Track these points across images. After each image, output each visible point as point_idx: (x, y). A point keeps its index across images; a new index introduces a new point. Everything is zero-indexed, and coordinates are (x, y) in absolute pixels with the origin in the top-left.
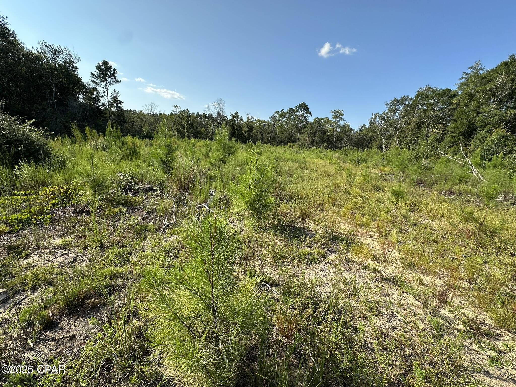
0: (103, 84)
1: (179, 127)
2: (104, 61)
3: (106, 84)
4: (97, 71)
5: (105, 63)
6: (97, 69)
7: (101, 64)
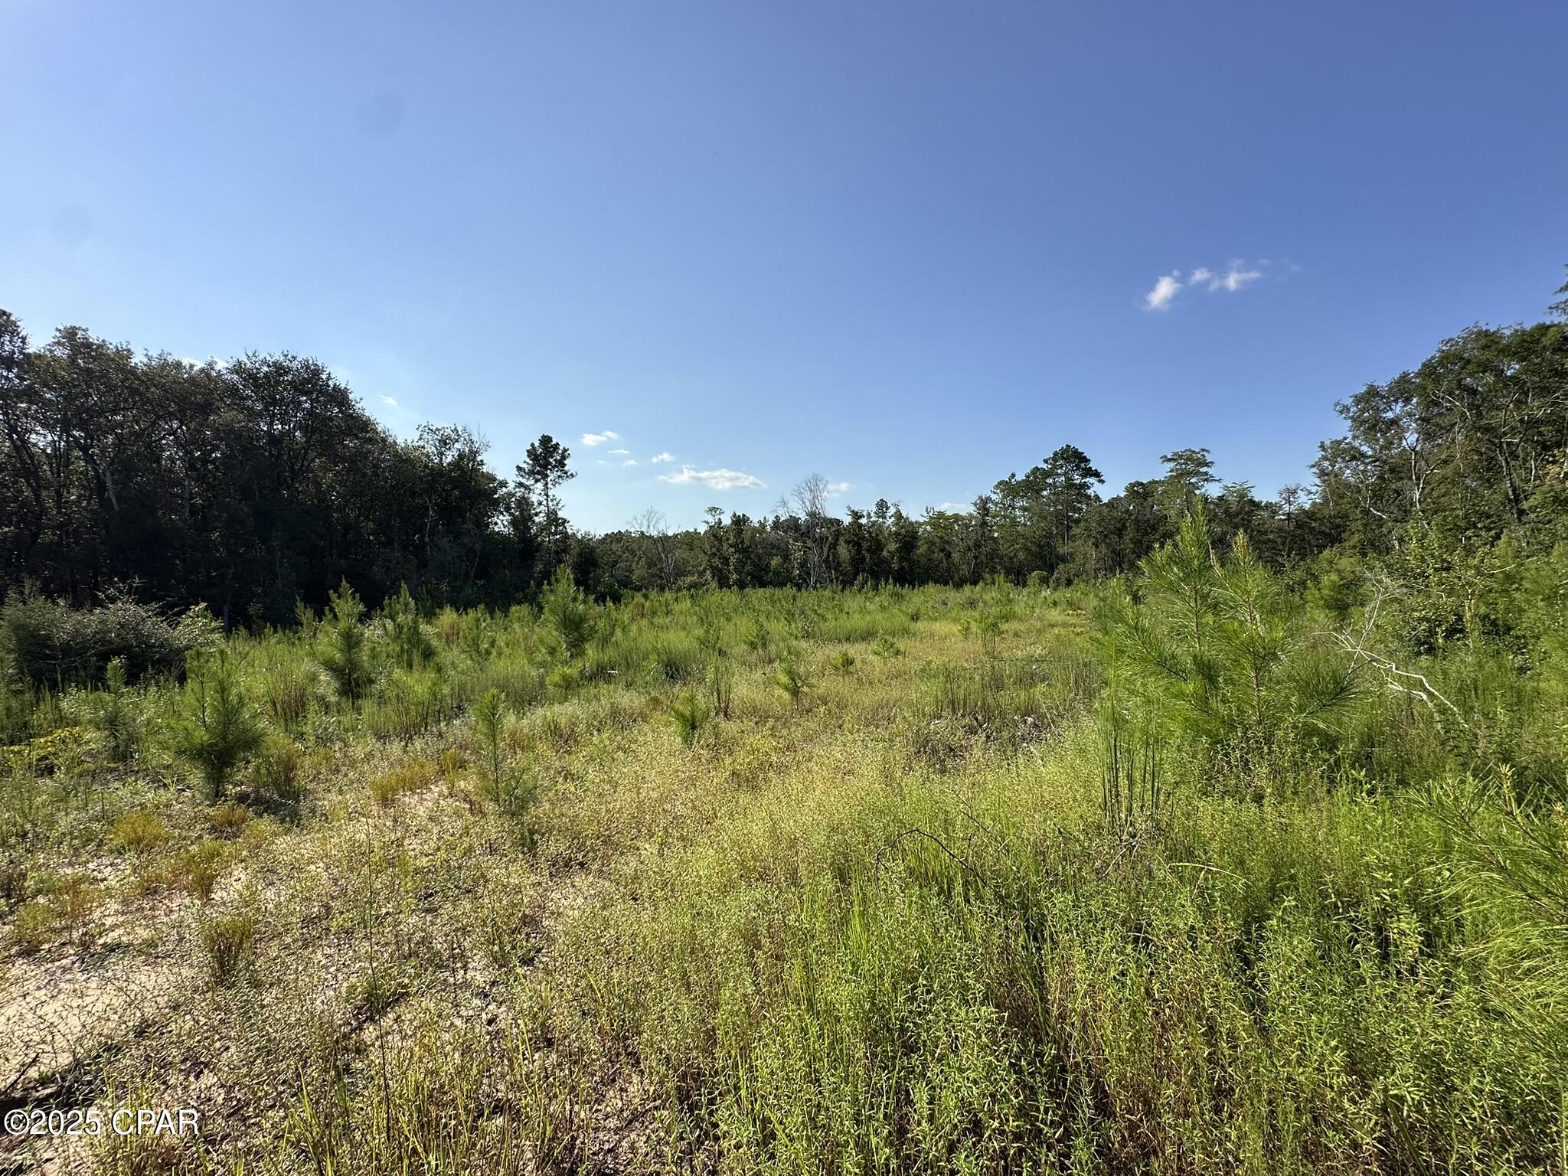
0: (540, 486)
1: (716, 562)
2: (544, 437)
3: (547, 484)
4: (528, 460)
5: (546, 440)
6: (529, 456)
7: (537, 444)
